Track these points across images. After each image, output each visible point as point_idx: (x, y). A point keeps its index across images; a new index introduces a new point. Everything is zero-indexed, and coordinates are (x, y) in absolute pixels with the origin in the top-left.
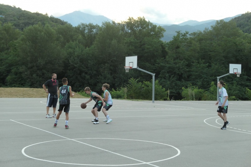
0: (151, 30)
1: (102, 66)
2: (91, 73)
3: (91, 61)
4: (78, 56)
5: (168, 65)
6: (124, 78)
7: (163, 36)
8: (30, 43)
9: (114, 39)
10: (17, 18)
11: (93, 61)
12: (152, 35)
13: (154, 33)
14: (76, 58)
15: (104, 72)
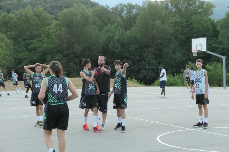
0: (199, 7)
1: (146, 50)
2: (134, 58)
3: (133, 46)
4: (118, 41)
5: (221, 46)
6: (172, 63)
7: (212, 13)
8: (64, 28)
9: (157, 20)
10: (44, 2)
11: (135, 45)
12: (200, 13)
13: (202, 10)
14: (116, 43)
15: (148, 57)
